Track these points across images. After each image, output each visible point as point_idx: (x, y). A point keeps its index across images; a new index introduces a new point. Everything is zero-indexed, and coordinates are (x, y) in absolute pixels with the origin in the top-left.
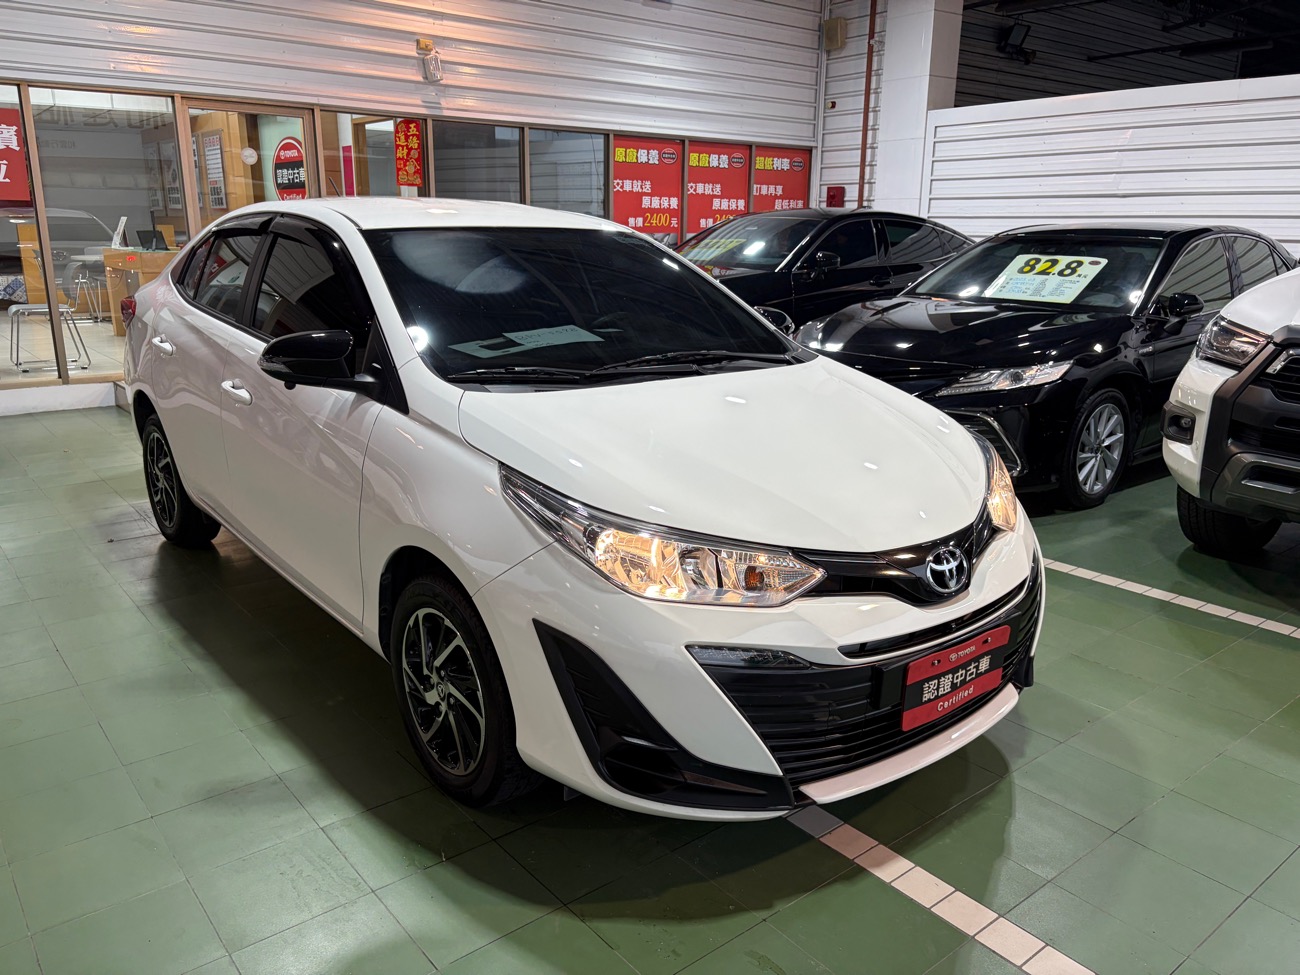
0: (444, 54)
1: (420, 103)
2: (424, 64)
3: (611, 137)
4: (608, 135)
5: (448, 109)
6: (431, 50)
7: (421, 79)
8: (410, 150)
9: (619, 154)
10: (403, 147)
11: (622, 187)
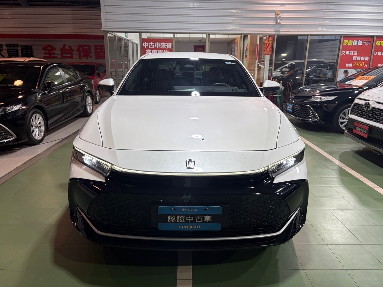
0: (283, 15)
1: (273, 30)
2: (276, 19)
3: (342, 37)
4: (341, 36)
5: (282, 32)
6: (279, 15)
7: (275, 23)
8: (269, 44)
9: (346, 42)
10: (267, 44)
11: (345, 53)
